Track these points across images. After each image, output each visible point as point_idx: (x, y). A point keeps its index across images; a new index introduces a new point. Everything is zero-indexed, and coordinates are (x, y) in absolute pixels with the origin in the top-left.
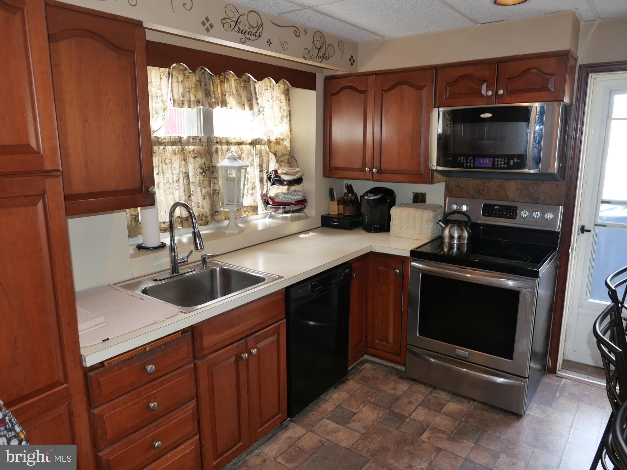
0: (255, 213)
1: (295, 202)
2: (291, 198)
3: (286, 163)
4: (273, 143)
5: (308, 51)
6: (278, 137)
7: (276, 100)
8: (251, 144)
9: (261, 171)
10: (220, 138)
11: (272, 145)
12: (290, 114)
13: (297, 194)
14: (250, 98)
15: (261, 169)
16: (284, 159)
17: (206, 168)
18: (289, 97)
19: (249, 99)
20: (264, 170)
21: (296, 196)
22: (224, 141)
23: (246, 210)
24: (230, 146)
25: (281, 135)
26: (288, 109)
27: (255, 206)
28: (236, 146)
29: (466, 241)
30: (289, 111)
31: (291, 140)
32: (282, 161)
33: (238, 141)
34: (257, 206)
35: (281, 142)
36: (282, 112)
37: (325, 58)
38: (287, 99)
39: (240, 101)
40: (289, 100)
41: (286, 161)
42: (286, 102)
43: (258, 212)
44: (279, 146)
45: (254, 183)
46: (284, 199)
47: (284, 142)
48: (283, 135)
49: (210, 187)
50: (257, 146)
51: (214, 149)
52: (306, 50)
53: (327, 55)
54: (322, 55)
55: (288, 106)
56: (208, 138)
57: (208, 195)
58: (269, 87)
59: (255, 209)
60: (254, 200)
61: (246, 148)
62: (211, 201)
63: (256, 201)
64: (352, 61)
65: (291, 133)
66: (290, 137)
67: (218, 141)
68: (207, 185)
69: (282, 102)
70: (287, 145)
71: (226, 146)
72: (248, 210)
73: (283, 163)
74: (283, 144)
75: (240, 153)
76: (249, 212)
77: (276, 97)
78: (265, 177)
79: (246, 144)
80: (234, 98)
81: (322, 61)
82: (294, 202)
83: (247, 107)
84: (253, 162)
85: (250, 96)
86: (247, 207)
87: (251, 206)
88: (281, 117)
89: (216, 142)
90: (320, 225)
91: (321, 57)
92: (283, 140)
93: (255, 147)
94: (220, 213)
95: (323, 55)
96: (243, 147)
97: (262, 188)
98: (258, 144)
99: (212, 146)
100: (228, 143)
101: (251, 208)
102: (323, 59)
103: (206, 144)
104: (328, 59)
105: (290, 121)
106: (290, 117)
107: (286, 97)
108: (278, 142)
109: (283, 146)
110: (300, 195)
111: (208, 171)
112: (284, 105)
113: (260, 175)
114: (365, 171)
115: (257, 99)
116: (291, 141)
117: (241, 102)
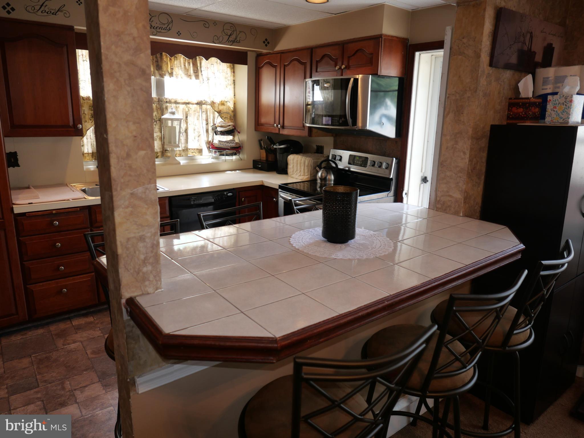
0: (200, 154)
1: (231, 148)
2: (225, 145)
3: (229, 120)
4: (216, 104)
5: (218, 38)
6: (223, 100)
7: (222, 72)
8: (197, 104)
9: (207, 124)
10: (169, 99)
11: (215, 105)
12: (234, 83)
13: (231, 142)
14: (197, 71)
15: (207, 123)
16: (228, 116)
17: (157, 119)
18: (234, 70)
19: (195, 71)
20: (209, 123)
21: (230, 143)
22: (173, 101)
23: (193, 151)
24: (179, 105)
25: (225, 98)
26: (233, 79)
27: (200, 149)
28: (184, 105)
29: (333, 183)
30: (234, 80)
31: (235, 102)
32: (226, 118)
33: (185, 102)
34: (202, 149)
35: (225, 103)
36: (227, 81)
37: (236, 41)
38: (233, 71)
39: (186, 73)
40: (234, 72)
41: (229, 117)
42: (232, 74)
43: (202, 154)
44: (224, 106)
45: (199, 132)
46: (220, 145)
47: (227, 103)
48: (227, 98)
49: (161, 132)
50: (203, 106)
51: (164, 106)
52: (215, 37)
53: (238, 39)
54: (232, 40)
55: (233, 76)
56: (159, 99)
57: (158, 137)
58: (215, 62)
59: (200, 151)
60: (200, 144)
61: (194, 107)
62: (162, 142)
63: (201, 145)
64: (266, 43)
65: (235, 97)
66: (234, 100)
67: (168, 101)
68: (158, 131)
69: (227, 74)
70: (230, 106)
71: (175, 105)
72: (195, 152)
73: (227, 119)
74: (227, 105)
75: (187, 110)
76: (195, 153)
77: (222, 70)
78: (210, 129)
79: (193, 104)
80: (182, 71)
81: (232, 44)
82: (229, 148)
83: (193, 77)
84: (198, 117)
85: (196, 69)
86: (194, 149)
87: (198, 149)
88: (226, 85)
89: (166, 101)
90: (252, 167)
91: (231, 41)
92: (226, 102)
93: (202, 106)
94: (169, 151)
95: (234, 40)
96: (190, 106)
97: (208, 136)
98: (204, 104)
99: (163, 104)
100: (176, 103)
101: (197, 150)
102: (234, 42)
103: (158, 103)
104: (239, 42)
105: (234, 88)
106: (234, 85)
107: (231, 70)
108: (222, 104)
109: (227, 107)
110: (233, 143)
111: (159, 121)
112: (229, 76)
113: (206, 127)
114: (274, 126)
115: (201, 71)
116: (235, 104)
117: (188, 74)
